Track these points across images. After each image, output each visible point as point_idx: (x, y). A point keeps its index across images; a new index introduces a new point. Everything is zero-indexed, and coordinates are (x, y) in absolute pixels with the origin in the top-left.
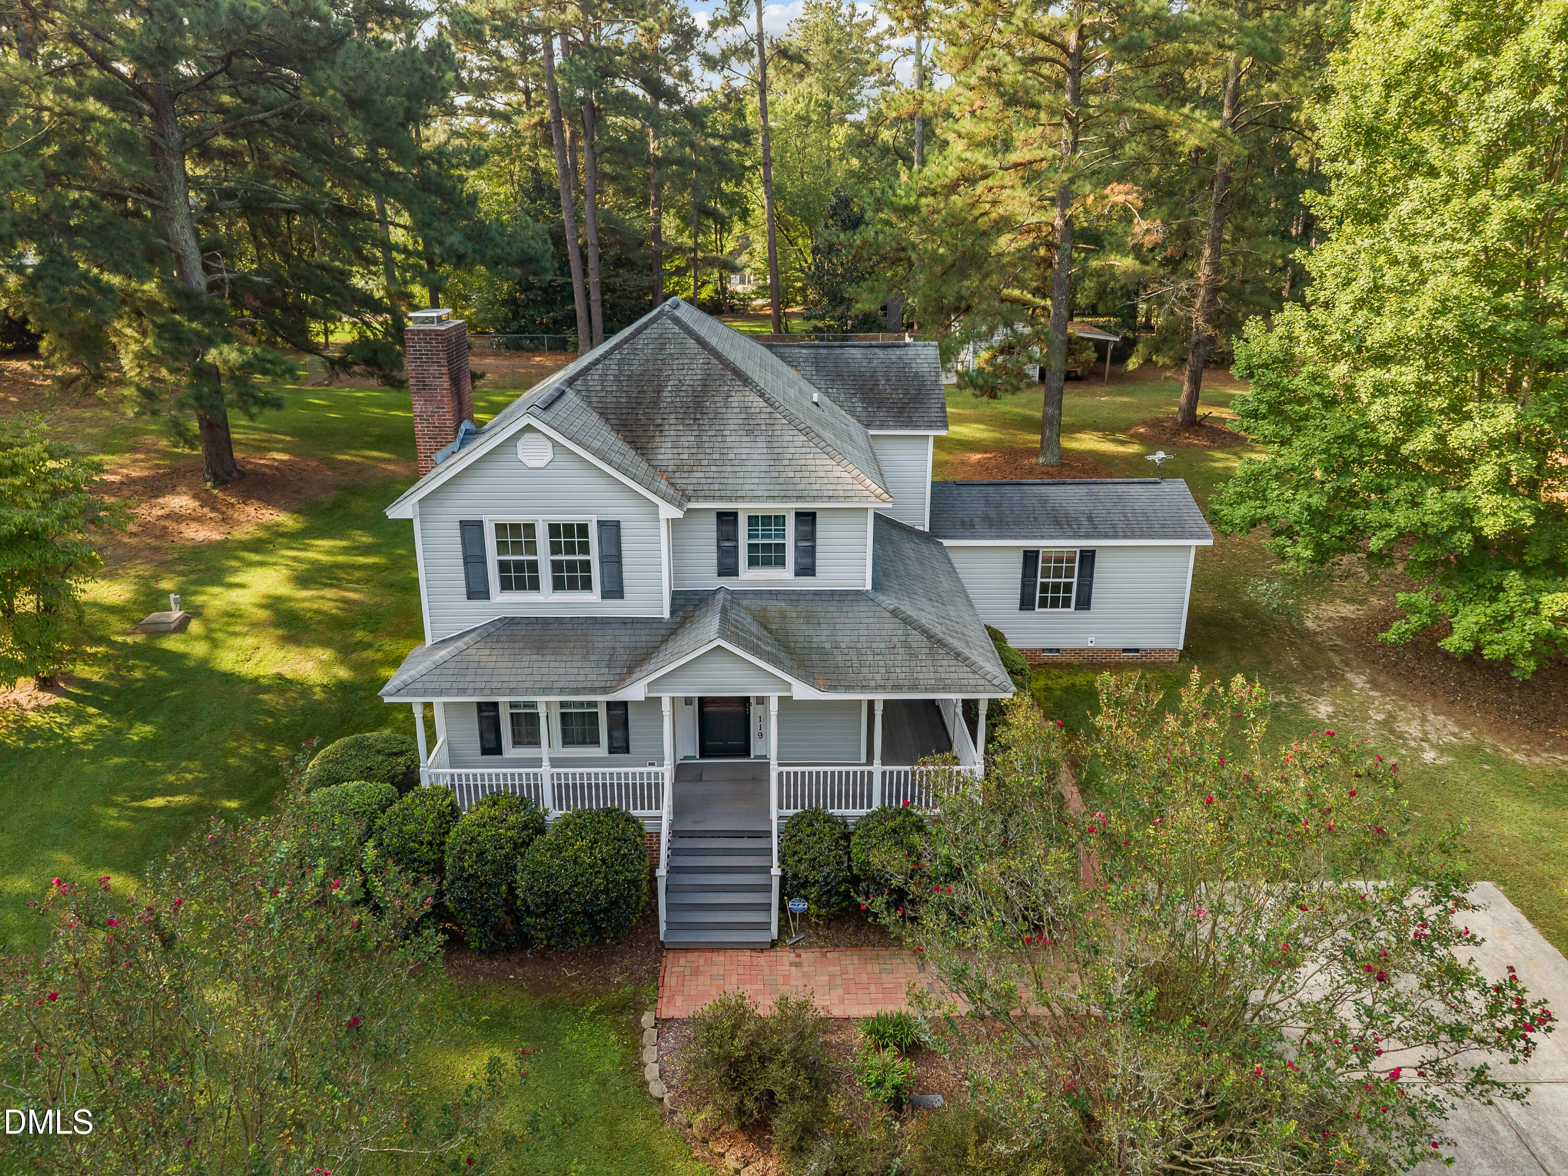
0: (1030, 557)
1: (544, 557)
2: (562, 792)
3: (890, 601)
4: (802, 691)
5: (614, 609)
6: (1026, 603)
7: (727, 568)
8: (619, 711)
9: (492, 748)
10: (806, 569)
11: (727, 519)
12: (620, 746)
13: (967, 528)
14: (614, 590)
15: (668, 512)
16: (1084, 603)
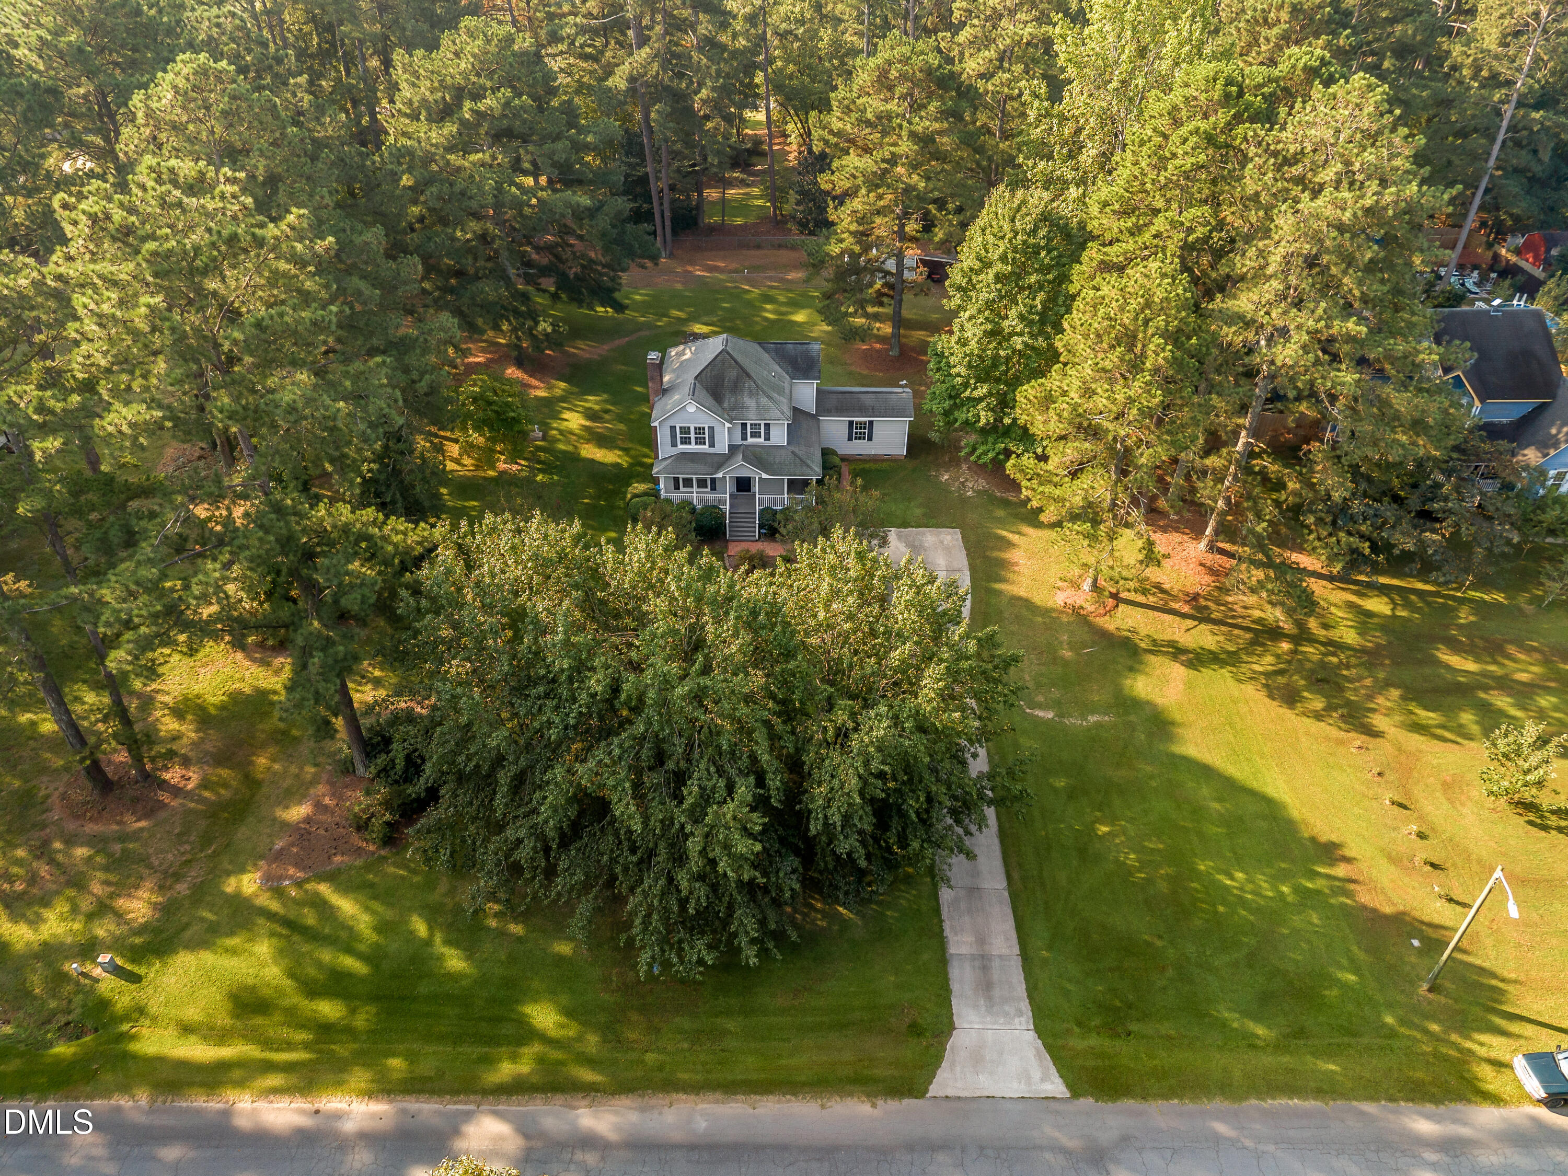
0: (851, 423)
1: (693, 436)
2: (699, 503)
3: (792, 448)
4: (765, 476)
5: (712, 450)
6: (850, 439)
7: (744, 438)
8: (713, 481)
9: (677, 487)
10: (767, 438)
11: (744, 426)
12: (713, 488)
13: (829, 413)
14: (712, 445)
15: (728, 425)
16: (870, 439)
